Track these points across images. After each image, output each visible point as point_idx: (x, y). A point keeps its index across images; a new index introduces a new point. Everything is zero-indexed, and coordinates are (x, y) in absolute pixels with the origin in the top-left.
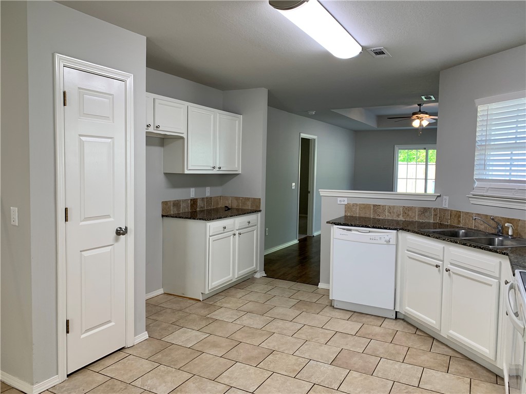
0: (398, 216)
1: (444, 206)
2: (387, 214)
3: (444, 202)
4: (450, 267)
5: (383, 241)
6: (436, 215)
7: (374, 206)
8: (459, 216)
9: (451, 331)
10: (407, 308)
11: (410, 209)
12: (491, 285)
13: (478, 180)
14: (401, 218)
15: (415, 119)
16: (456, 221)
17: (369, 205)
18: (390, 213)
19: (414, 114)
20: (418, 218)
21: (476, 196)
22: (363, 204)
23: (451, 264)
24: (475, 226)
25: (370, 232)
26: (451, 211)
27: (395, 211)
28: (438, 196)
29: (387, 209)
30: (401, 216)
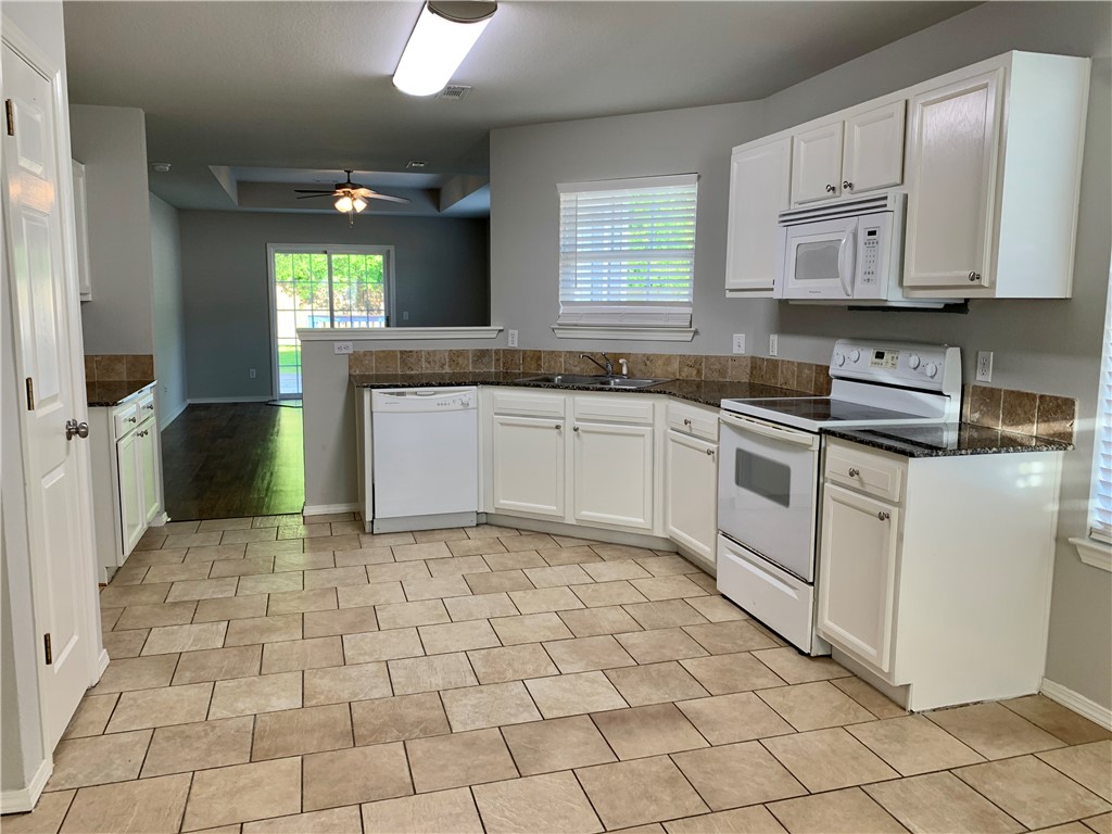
0: (442, 366)
1: (510, 345)
2: (424, 364)
3: (510, 339)
4: (578, 424)
5: (458, 405)
6: (498, 360)
7: (401, 352)
8: (539, 358)
9: (583, 512)
10: (502, 501)
11: (460, 353)
12: (643, 436)
13: (564, 303)
14: (447, 370)
15: (342, 197)
16: (534, 366)
17: (393, 351)
18: (429, 363)
19: (340, 186)
20: (473, 368)
21: (563, 327)
22: (383, 351)
23: (578, 420)
24: (565, 370)
25: (435, 393)
26: (525, 352)
27: (437, 358)
28: (500, 331)
29: (423, 359)
30: (446, 367)
